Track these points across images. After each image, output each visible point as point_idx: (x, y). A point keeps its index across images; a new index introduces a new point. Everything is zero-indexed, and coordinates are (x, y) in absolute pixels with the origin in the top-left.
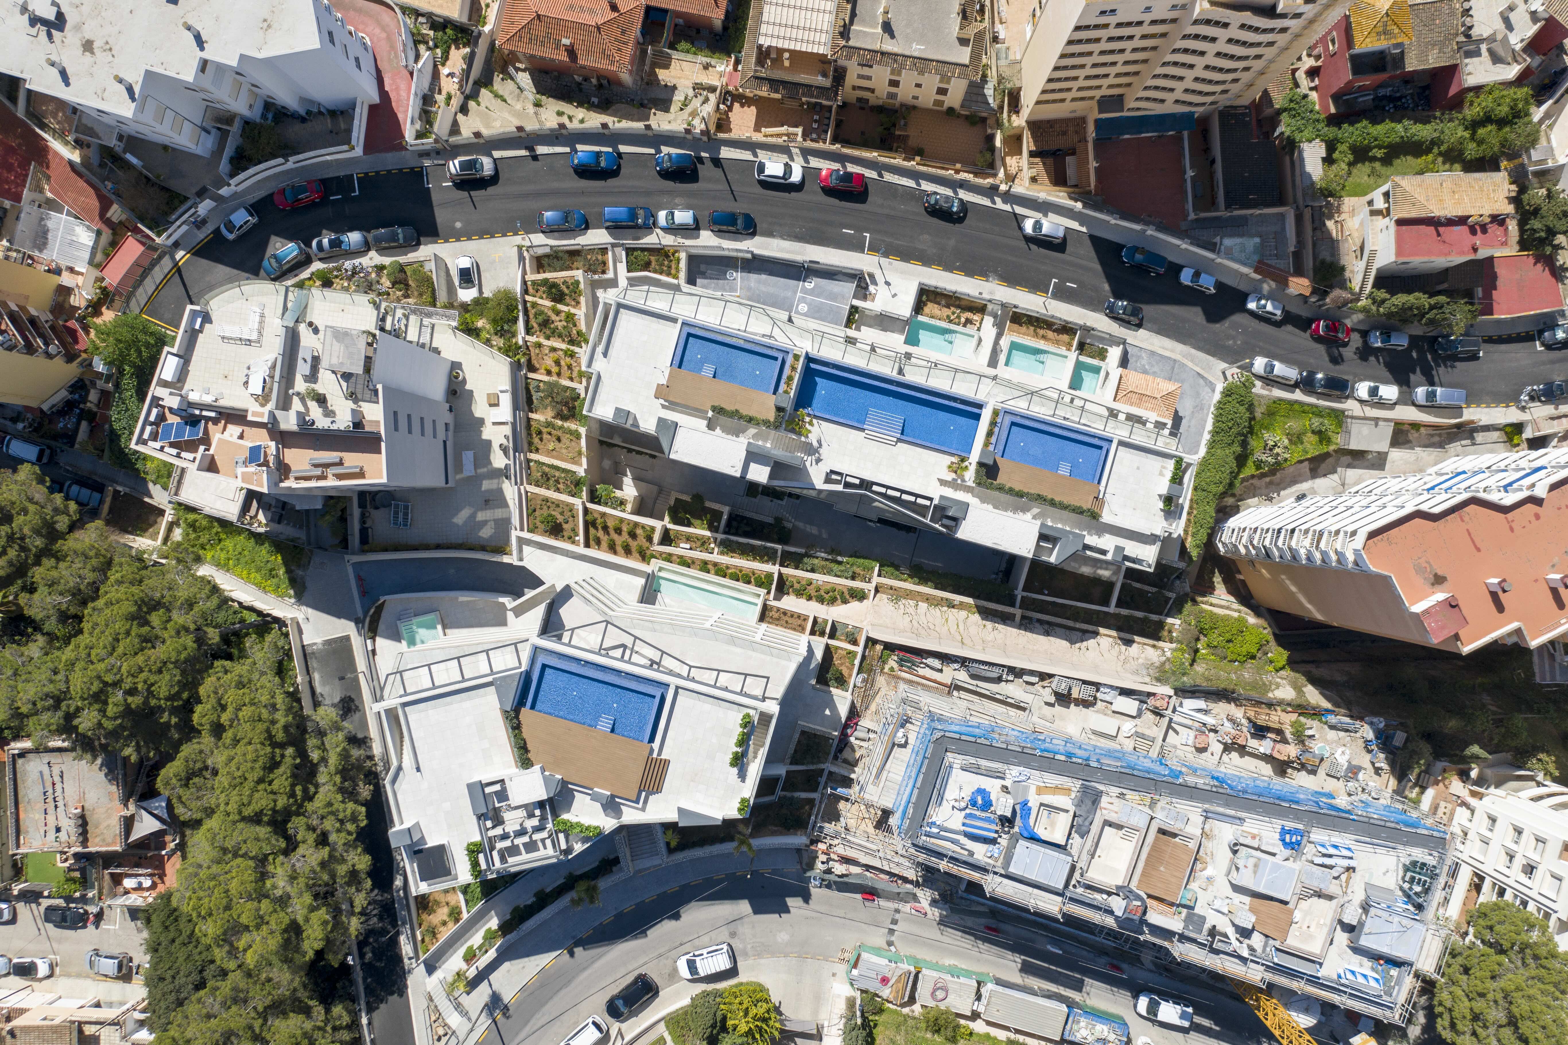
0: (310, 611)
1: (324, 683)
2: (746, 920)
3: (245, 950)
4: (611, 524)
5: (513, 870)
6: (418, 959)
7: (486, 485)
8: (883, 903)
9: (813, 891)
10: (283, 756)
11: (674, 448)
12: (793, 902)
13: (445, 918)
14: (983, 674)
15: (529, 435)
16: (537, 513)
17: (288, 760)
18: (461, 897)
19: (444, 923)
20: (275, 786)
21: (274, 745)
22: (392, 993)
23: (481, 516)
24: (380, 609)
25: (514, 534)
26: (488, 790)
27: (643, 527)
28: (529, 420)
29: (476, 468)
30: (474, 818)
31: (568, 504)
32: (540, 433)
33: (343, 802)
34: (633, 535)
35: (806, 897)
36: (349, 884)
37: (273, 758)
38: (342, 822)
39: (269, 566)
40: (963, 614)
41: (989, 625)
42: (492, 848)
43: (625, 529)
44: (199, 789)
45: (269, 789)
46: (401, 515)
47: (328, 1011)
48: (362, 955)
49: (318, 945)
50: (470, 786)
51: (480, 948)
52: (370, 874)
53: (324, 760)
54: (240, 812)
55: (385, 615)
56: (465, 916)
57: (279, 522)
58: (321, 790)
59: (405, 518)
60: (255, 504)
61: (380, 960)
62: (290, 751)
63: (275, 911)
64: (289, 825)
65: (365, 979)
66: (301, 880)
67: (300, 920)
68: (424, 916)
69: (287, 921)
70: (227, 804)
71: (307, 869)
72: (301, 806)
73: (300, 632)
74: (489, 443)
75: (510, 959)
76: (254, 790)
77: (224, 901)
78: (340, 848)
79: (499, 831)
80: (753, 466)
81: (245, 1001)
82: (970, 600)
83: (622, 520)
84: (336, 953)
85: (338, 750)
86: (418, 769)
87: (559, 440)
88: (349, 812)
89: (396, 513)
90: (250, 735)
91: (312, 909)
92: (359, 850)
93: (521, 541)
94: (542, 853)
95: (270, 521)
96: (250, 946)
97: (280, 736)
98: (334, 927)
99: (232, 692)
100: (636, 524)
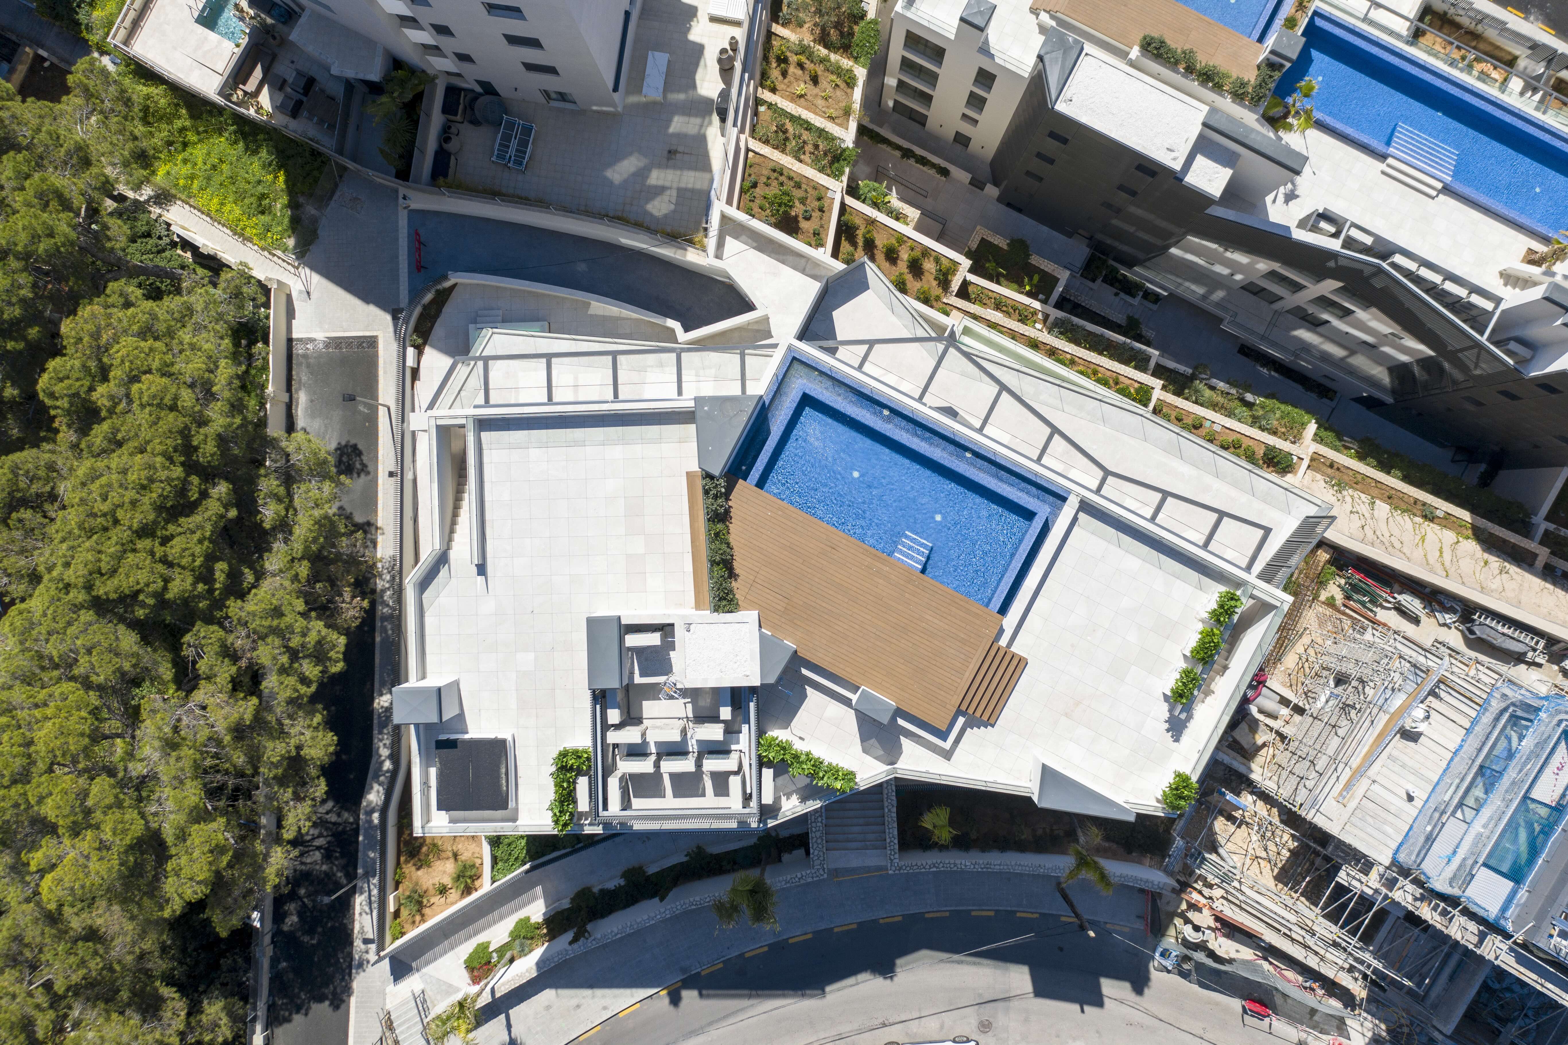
0: (316, 279)
1: (312, 413)
2: (1015, 1003)
3: (42, 872)
4: (881, 241)
5: (638, 826)
6: (381, 947)
7: (678, 124)
8: (1280, 1025)
9: (1155, 975)
10: (204, 495)
11: (1067, 92)
12: (1109, 987)
13: (447, 881)
14: (1500, 642)
15: (766, 58)
16: (759, 191)
17: (212, 508)
18: (486, 849)
19: (443, 890)
20: (175, 549)
21: (191, 467)
22: (320, 999)
23: (656, 178)
24: (443, 297)
25: (719, 207)
26: (632, 640)
27: (937, 260)
28: (770, 35)
29: (666, 90)
30: (587, 696)
31: (816, 187)
32: (782, 60)
33: (304, 615)
34: (916, 268)
35: (1140, 983)
36: (282, 781)
37: (182, 490)
38: (294, 655)
39: (260, 189)
40: (1449, 536)
41: (1495, 562)
42: (608, 771)
43: (905, 255)
44: (29, 532)
45: (159, 551)
46: (514, 144)
47: (194, 1010)
48: (278, 916)
49: (193, 892)
50: (594, 625)
51: (501, 951)
52: (327, 771)
53: (284, 527)
54: (89, 587)
55: (449, 310)
56: (485, 886)
57: (294, 113)
58: (267, 585)
59: (521, 152)
60: (258, 73)
61: (311, 932)
62: (222, 489)
63: (119, 804)
64: (188, 638)
65: (274, 961)
66: (186, 752)
67: (169, 833)
68: (409, 869)
69: (137, 828)
70: (67, 565)
71: (203, 735)
72: (219, 604)
73: (290, 313)
74: (699, 49)
75: (556, 985)
76: (128, 548)
77: (19, 762)
78: (280, 708)
79: (630, 736)
80: (1200, 160)
81: (34, 967)
82: (1466, 515)
83: (902, 239)
84: (229, 911)
85: (317, 513)
86: (482, 570)
87: (815, 80)
88: (312, 638)
89: (507, 138)
90: (145, 433)
91: (199, 816)
92: (318, 718)
93: (729, 226)
94: (709, 801)
95: (279, 108)
96: (53, 866)
97: (208, 451)
98: (239, 857)
99: (128, 342)
100: (926, 252)
